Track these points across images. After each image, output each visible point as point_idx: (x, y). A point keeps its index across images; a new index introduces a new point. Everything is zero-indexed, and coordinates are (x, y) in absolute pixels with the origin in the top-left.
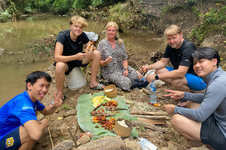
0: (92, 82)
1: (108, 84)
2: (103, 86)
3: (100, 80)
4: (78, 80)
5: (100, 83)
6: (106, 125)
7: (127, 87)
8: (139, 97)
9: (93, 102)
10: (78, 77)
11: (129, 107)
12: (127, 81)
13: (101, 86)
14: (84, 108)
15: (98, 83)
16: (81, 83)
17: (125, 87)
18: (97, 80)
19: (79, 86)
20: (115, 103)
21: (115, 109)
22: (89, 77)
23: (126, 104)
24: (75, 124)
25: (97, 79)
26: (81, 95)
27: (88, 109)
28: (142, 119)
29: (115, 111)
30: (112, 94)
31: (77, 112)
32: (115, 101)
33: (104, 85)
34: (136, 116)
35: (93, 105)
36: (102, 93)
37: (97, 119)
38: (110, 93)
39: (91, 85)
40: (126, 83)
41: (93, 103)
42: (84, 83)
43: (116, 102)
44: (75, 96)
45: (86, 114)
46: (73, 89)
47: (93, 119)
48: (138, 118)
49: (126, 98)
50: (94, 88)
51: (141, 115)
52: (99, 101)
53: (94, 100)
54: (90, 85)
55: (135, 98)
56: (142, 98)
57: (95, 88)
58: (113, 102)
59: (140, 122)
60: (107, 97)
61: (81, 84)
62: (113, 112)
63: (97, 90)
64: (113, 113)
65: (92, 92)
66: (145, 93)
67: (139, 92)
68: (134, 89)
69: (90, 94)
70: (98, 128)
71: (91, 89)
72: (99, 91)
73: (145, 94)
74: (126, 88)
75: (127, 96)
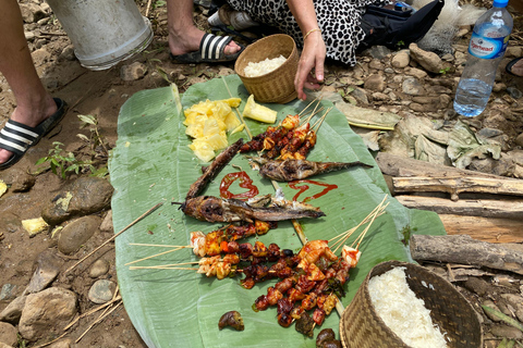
0: (177, 26)
1: (248, 35)
2: (228, 43)
3: (211, 19)
4: (111, 20)
5: (215, 34)
6: (285, 293)
7: (344, 46)
8: (398, 88)
9: (190, 132)
10: (108, 8)
11: (375, 147)
12: (344, 17)
13: (220, 45)
14: (145, 166)
15: (204, 33)
16: (126, 34)
17: (335, 45)
18: (196, 19)
19: (120, 47)
20: (302, 137)
21: (310, 172)
22: (161, 10)
23: (354, 134)
24: (103, 270)
25: (195, 14)
26: (131, 94)
27: (168, 174)
28: (463, 219)
29: (311, 185)
30: (279, 86)
31: (110, 192)
32: (305, 126)
33: (233, 39)
34: (429, 208)
35: (191, 151)
36: (229, 81)
37: (223, 253)
38: (270, 83)
39: (172, 43)
40: (342, 27)
41: (191, 138)
42: (139, 35)
43: (308, 127)
44: (106, 97)
45: (157, 207)
46: (99, 65)
47: (202, 252)
48: (441, 217)
49: (347, 101)
50: (185, 56)
51: (455, 197)
52: (222, 124)
53: (197, 123)
54: (167, 45)
55: (383, 96)
56: (415, 91)
57: (191, 56)
58: (291, 130)
59: (463, 246)
60: (256, 100)
61: (125, 39)
62: (303, 191)
63: (202, 66)
64: (302, 196)
65: (181, 77)
66: (419, 66)
67: (392, 66)
68: (370, 51)
69: (174, 86)
70: (240, 328)
71: (175, 60)
72: (210, 72)
73: (420, 71)
74: (336, 50)
75: (349, 90)
